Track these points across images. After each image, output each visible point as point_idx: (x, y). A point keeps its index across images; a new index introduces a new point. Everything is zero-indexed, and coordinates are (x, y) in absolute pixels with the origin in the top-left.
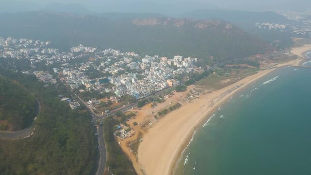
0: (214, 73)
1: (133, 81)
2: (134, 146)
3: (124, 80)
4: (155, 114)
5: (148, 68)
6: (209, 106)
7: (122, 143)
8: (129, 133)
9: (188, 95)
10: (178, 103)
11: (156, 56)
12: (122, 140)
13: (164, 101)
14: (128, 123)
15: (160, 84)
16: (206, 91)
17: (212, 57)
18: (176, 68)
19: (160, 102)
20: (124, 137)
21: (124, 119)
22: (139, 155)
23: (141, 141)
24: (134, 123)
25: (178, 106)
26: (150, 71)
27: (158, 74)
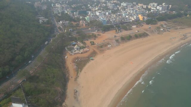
0: (188, 16)
1: (107, 13)
3: (99, 13)
4: (117, 38)
5: (124, 9)
7: (69, 59)
8: (82, 51)
9: (158, 28)
10: (145, 33)
11: (134, 3)
12: (71, 55)
13: (130, 29)
14: (86, 42)
15: (130, 17)
16: (179, 27)
17: (187, 5)
18: (150, 10)
19: (126, 29)
23: (92, 60)
25: (144, 35)
27: (132, 12)
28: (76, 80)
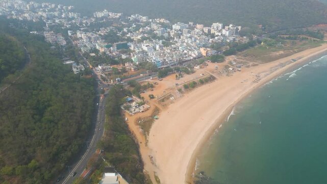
0: (262, 43)
1: (157, 47)
2: (146, 125)
3: (146, 46)
4: (179, 86)
5: (179, 35)
6: (254, 82)
7: (131, 119)
8: (141, 107)
9: (227, 67)
10: (211, 76)
11: (190, 23)
12: (131, 115)
13: (193, 72)
14: (142, 95)
15: (190, 52)
16: (251, 64)
17: (261, 26)
18: (213, 36)
19: (188, 73)
20: (134, 112)
21: (138, 90)
22: (151, 137)
23: (157, 119)
24: (150, 96)
25: (211, 79)
26: (180, 38)
27: (190, 42)
28: (146, 145)
